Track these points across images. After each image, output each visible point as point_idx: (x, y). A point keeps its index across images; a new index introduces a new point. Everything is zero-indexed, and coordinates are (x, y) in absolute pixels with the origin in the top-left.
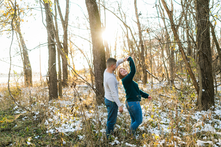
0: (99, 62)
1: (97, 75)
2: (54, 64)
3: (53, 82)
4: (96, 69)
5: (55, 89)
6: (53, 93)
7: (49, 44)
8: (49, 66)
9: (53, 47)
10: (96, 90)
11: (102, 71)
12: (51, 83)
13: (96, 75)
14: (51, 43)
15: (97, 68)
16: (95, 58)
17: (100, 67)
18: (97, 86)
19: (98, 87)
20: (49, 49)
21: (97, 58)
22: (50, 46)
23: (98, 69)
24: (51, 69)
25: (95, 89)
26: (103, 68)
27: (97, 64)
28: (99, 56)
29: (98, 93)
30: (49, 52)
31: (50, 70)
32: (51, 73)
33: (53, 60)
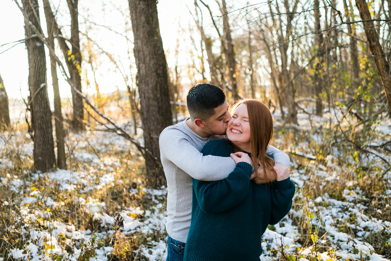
0: (152, 81)
1: (148, 111)
2: (42, 85)
3: (41, 128)
4: (145, 98)
5: (48, 143)
6: (42, 155)
7: (28, 36)
8: (30, 90)
9: (38, 44)
10: (145, 151)
11: (158, 103)
12: (37, 131)
13: (145, 113)
14: (33, 36)
15: (146, 95)
16: (141, 71)
17: (153, 93)
18: (147, 139)
19: (151, 142)
20: (28, 49)
21: (147, 68)
22: (31, 41)
23: (149, 98)
24: (36, 98)
25: (142, 148)
26: (161, 95)
27: (147, 84)
28: (151, 65)
29: (152, 157)
30: (29, 56)
31: (32, 99)
32: (35, 108)
33: (39, 76)
